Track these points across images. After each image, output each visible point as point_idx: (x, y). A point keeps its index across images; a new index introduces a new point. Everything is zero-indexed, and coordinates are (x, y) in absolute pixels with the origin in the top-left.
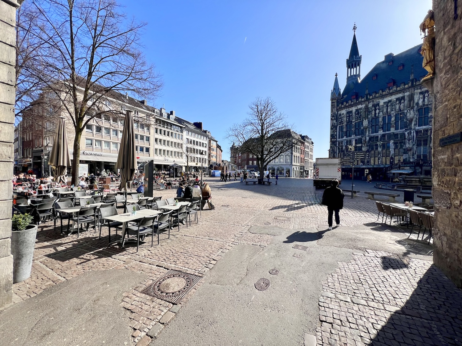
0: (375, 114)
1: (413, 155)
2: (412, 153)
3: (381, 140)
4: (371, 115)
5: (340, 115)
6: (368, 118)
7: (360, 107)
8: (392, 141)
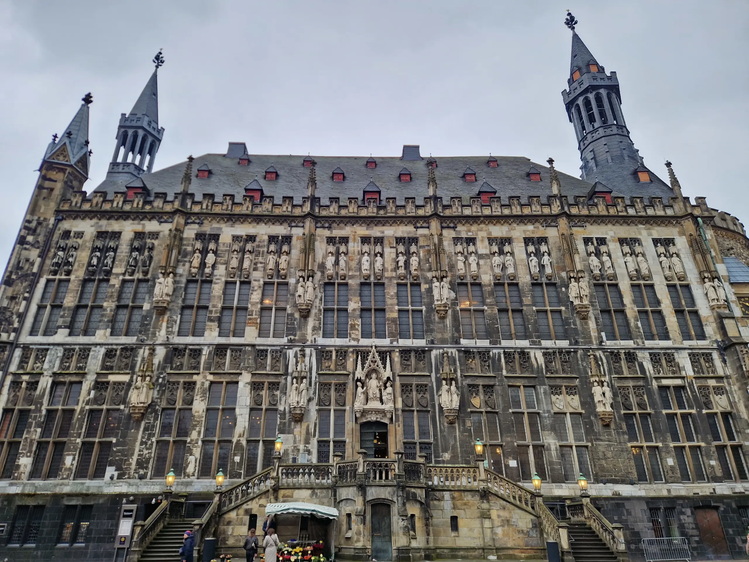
0: (203, 265)
1: (307, 441)
2: (304, 432)
3: (208, 368)
4: (187, 265)
5: (67, 234)
6: (175, 275)
7: (152, 226)
8: (245, 378)
